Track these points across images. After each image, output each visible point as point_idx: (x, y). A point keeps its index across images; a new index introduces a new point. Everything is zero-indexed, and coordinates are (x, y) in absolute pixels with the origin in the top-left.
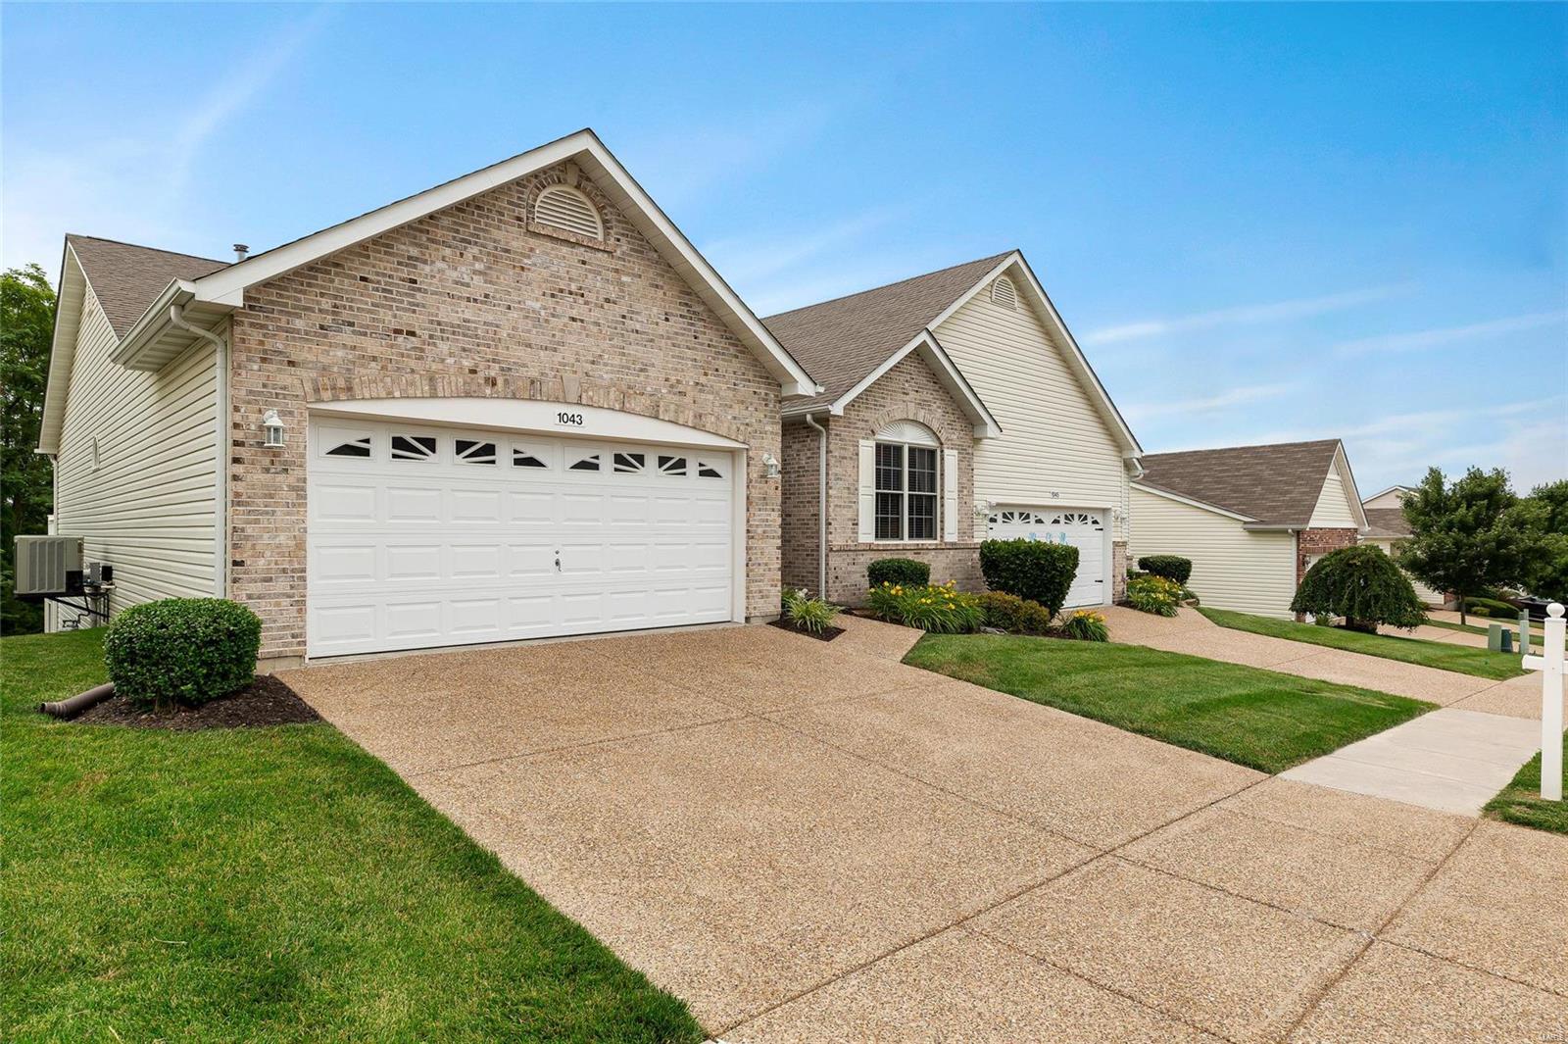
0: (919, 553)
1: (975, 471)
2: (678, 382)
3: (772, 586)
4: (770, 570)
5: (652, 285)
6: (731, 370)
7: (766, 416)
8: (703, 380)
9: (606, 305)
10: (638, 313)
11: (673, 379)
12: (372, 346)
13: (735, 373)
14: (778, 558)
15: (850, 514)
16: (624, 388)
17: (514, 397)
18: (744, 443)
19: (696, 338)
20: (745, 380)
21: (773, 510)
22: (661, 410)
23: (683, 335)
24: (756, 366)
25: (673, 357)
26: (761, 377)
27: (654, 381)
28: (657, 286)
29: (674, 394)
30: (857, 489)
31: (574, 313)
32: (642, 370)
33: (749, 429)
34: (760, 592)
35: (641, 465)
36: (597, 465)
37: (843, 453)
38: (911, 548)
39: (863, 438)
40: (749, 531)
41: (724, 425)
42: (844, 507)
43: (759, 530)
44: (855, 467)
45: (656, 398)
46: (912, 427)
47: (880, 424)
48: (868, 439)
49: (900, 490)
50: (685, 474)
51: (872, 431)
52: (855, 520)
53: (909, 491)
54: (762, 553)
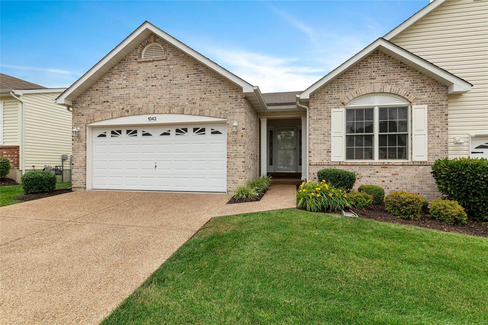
0: (387, 167)
1: (449, 116)
2: (193, 99)
3: (240, 178)
4: (238, 171)
5: (182, 66)
6: (217, 89)
7: (236, 105)
8: (204, 96)
9: (164, 78)
10: (176, 78)
11: (190, 98)
13: (219, 90)
14: (243, 167)
15: (325, 147)
16: (171, 105)
17: (134, 115)
18: (224, 118)
19: (200, 80)
20: (225, 92)
21: (240, 146)
22: (185, 111)
23: (195, 81)
24: (230, 85)
25: (190, 90)
26: (233, 89)
27: (183, 100)
28: (184, 66)
29: (191, 104)
30: (330, 134)
31: (153, 84)
32: (177, 98)
33: (227, 112)
34: (233, 181)
35: (187, 132)
36: (170, 133)
37: (319, 117)
38: (378, 164)
39: (335, 108)
40: (227, 155)
41: (214, 112)
42: (320, 143)
43: (232, 155)
44: (329, 123)
45: (183, 107)
46: (381, 96)
47: (349, 99)
48: (339, 108)
49: (371, 133)
50: (205, 134)
51: (343, 103)
52: (329, 150)
53: (380, 132)
54: (234, 164)
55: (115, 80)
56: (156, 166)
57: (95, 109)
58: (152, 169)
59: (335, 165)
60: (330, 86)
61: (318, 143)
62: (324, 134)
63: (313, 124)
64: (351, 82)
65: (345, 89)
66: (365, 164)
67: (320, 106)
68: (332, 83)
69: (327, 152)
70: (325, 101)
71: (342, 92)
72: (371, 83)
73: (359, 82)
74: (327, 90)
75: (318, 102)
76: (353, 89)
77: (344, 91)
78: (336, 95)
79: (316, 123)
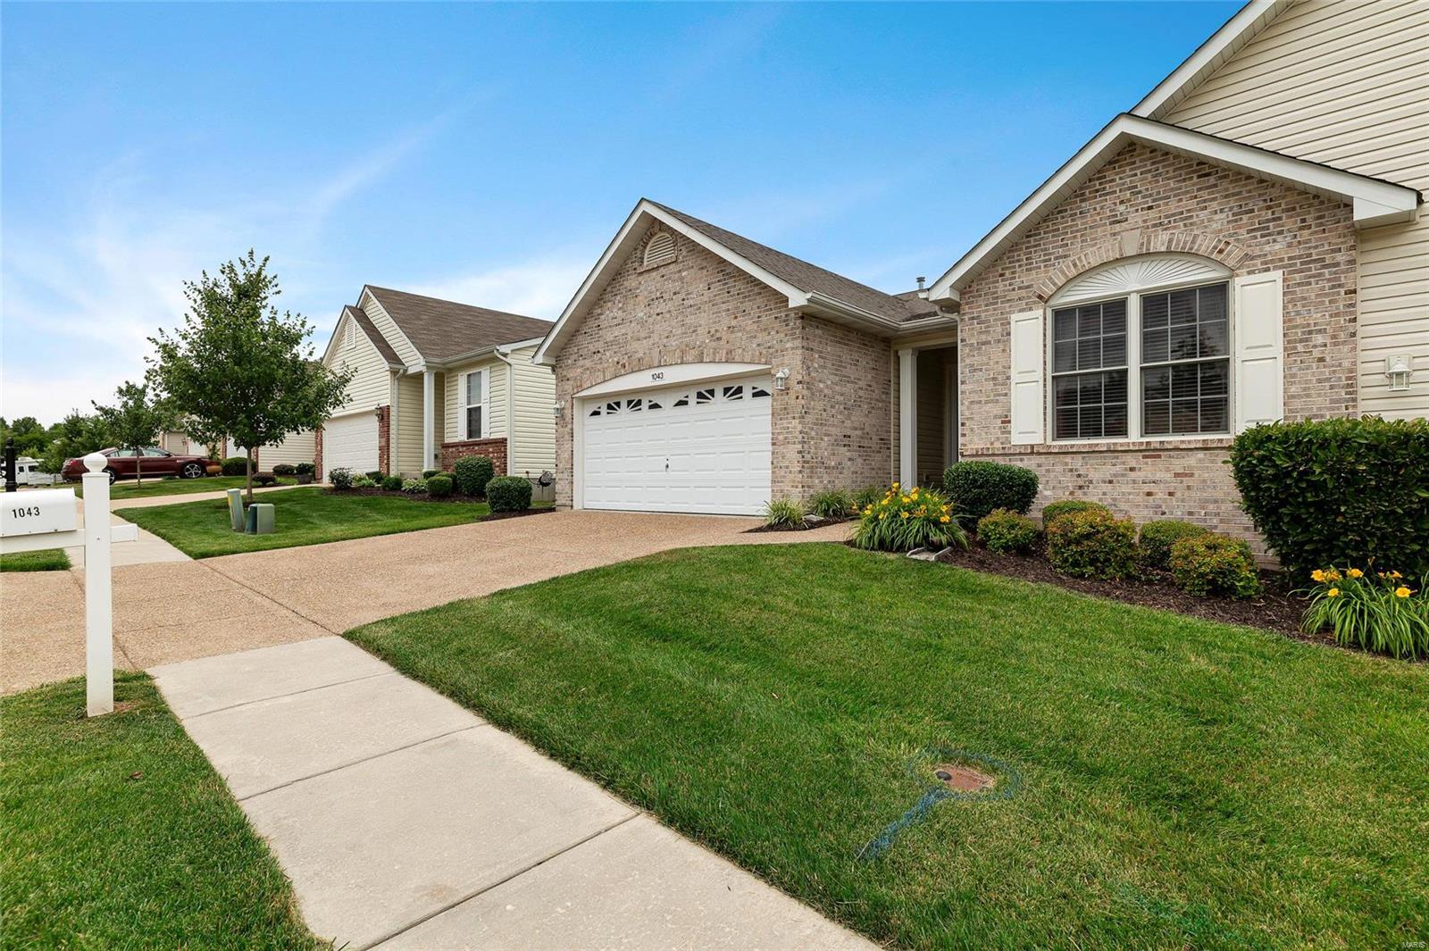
2: (716, 331)
3: (793, 486)
4: (790, 472)
5: (700, 269)
6: (755, 307)
7: (786, 335)
8: (734, 323)
9: (674, 297)
10: (691, 293)
11: (713, 332)
12: (588, 363)
13: (758, 308)
14: (798, 462)
15: (997, 410)
16: (684, 347)
17: (633, 372)
18: (766, 364)
19: (728, 292)
20: (767, 310)
21: (794, 418)
22: (705, 355)
23: (719, 294)
25: (713, 314)
27: (702, 337)
28: (702, 268)
29: (714, 341)
30: (1009, 378)
31: (658, 311)
32: (694, 331)
33: (771, 351)
35: (714, 397)
36: (688, 402)
37: (984, 337)
38: (1131, 448)
39: (1021, 311)
40: (772, 439)
41: (750, 353)
42: (986, 402)
43: (781, 437)
44: (1006, 351)
45: (701, 348)
46: (1146, 265)
47: (1055, 284)
48: (1031, 309)
49: (1121, 365)
50: (742, 398)
51: (1040, 297)
52: (1006, 416)
53: (1144, 362)
54: (783, 457)
55: (608, 312)
56: (667, 466)
57: (582, 366)
58: (662, 471)
59: (1020, 454)
60: (1008, 258)
61: (980, 402)
62: (994, 379)
63: (968, 355)
64: (1062, 240)
65: (1045, 261)
66: (1096, 449)
67: (987, 311)
68: (1013, 251)
69: (1003, 422)
70: (997, 298)
71: (1040, 268)
72: (1114, 234)
73: (1082, 236)
74: (1003, 269)
75: (981, 301)
76: (1065, 256)
77: (1042, 265)
78: (1023, 278)
79: (975, 353)
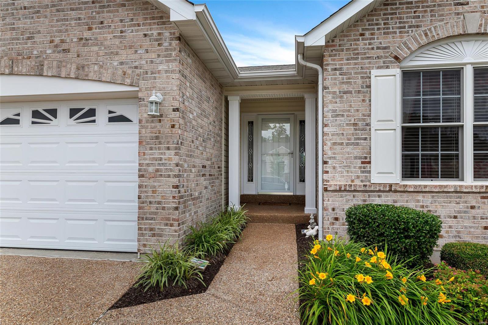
2: (62, 41)
3: (166, 225)
4: (163, 208)
6: (117, 19)
7: (159, 56)
8: (87, 34)
11: (57, 40)
13: (121, 21)
14: (174, 197)
15: (357, 151)
16: (14, 55)
18: (131, 85)
20: (134, 25)
21: (168, 148)
22: (45, 68)
24: (146, 9)
25: (57, 21)
26: (153, 18)
29: (59, 52)
30: (368, 125)
32: (29, 38)
33: (138, 71)
34: (151, 229)
35: (56, 117)
36: (19, 120)
37: (345, 87)
38: (474, 190)
39: (379, 68)
40: (140, 170)
41: (109, 71)
42: (347, 144)
43: (151, 169)
44: (367, 101)
45: (41, 59)
46: (479, 43)
47: (409, 49)
48: (387, 67)
49: (458, 122)
50: (94, 121)
51: (396, 58)
52: (366, 158)
53: (475, 121)
54: (154, 192)
59: (380, 191)
60: (368, 21)
61: (342, 144)
62: (355, 124)
63: (331, 102)
64: (415, 12)
65: (400, 28)
66: (446, 190)
67: (348, 64)
68: (372, 15)
69: (363, 163)
70: (358, 54)
71: (395, 32)
72: (458, 14)
73: (431, 11)
74: (363, 30)
75: (344, 55)
76: (418, 26)
77: (398, 31)
78: (381, 40)
79: (338, 100)
